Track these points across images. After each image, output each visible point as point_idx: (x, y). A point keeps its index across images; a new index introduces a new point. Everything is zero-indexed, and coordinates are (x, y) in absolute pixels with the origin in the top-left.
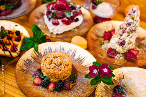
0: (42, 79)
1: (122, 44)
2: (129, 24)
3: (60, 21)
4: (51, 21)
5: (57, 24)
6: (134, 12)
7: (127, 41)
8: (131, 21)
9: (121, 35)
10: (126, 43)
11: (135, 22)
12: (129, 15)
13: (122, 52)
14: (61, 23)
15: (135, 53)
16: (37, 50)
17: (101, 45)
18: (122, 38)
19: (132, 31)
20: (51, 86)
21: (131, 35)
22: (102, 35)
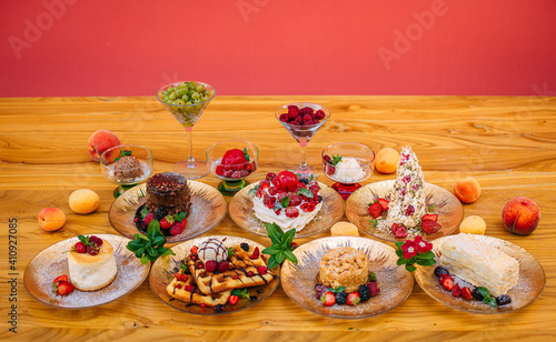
0: (335, 294)
1: (410, 211)
2: (408, 179)
3: (298, 207)
4: (283, 212)
5: (296, 215)
6: (408, 157)
7: (415, 204)
8: (408, 173)
9: (403, 200)
10: (415, 208)
11: (416, 173)
12: (401, 164)
13: (413, 225)
14: (301, 211)
15: (433, 218)
16: (295, 261)
17: (375, 226)
18: (404, 203)
19: (416, 187)
20: (354, 298)
21: (417, 193)
22: (365, 212)
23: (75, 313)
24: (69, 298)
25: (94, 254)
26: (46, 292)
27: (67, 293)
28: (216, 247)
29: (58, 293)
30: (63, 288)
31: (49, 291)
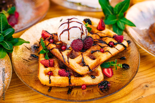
28: (80, 26)
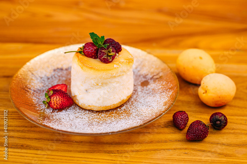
23: (65, 139)
24: (63, 114)
25: (106, 61)
26: (35, 100)
27: (61, 108)
29: (49, 105)
30: (57, 100)
31: (39, 99)
